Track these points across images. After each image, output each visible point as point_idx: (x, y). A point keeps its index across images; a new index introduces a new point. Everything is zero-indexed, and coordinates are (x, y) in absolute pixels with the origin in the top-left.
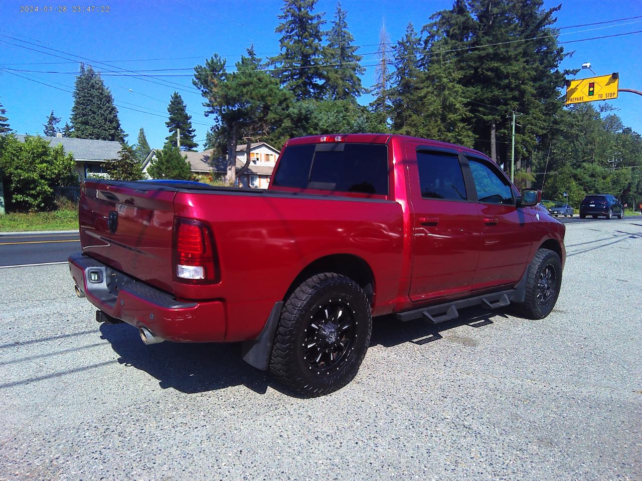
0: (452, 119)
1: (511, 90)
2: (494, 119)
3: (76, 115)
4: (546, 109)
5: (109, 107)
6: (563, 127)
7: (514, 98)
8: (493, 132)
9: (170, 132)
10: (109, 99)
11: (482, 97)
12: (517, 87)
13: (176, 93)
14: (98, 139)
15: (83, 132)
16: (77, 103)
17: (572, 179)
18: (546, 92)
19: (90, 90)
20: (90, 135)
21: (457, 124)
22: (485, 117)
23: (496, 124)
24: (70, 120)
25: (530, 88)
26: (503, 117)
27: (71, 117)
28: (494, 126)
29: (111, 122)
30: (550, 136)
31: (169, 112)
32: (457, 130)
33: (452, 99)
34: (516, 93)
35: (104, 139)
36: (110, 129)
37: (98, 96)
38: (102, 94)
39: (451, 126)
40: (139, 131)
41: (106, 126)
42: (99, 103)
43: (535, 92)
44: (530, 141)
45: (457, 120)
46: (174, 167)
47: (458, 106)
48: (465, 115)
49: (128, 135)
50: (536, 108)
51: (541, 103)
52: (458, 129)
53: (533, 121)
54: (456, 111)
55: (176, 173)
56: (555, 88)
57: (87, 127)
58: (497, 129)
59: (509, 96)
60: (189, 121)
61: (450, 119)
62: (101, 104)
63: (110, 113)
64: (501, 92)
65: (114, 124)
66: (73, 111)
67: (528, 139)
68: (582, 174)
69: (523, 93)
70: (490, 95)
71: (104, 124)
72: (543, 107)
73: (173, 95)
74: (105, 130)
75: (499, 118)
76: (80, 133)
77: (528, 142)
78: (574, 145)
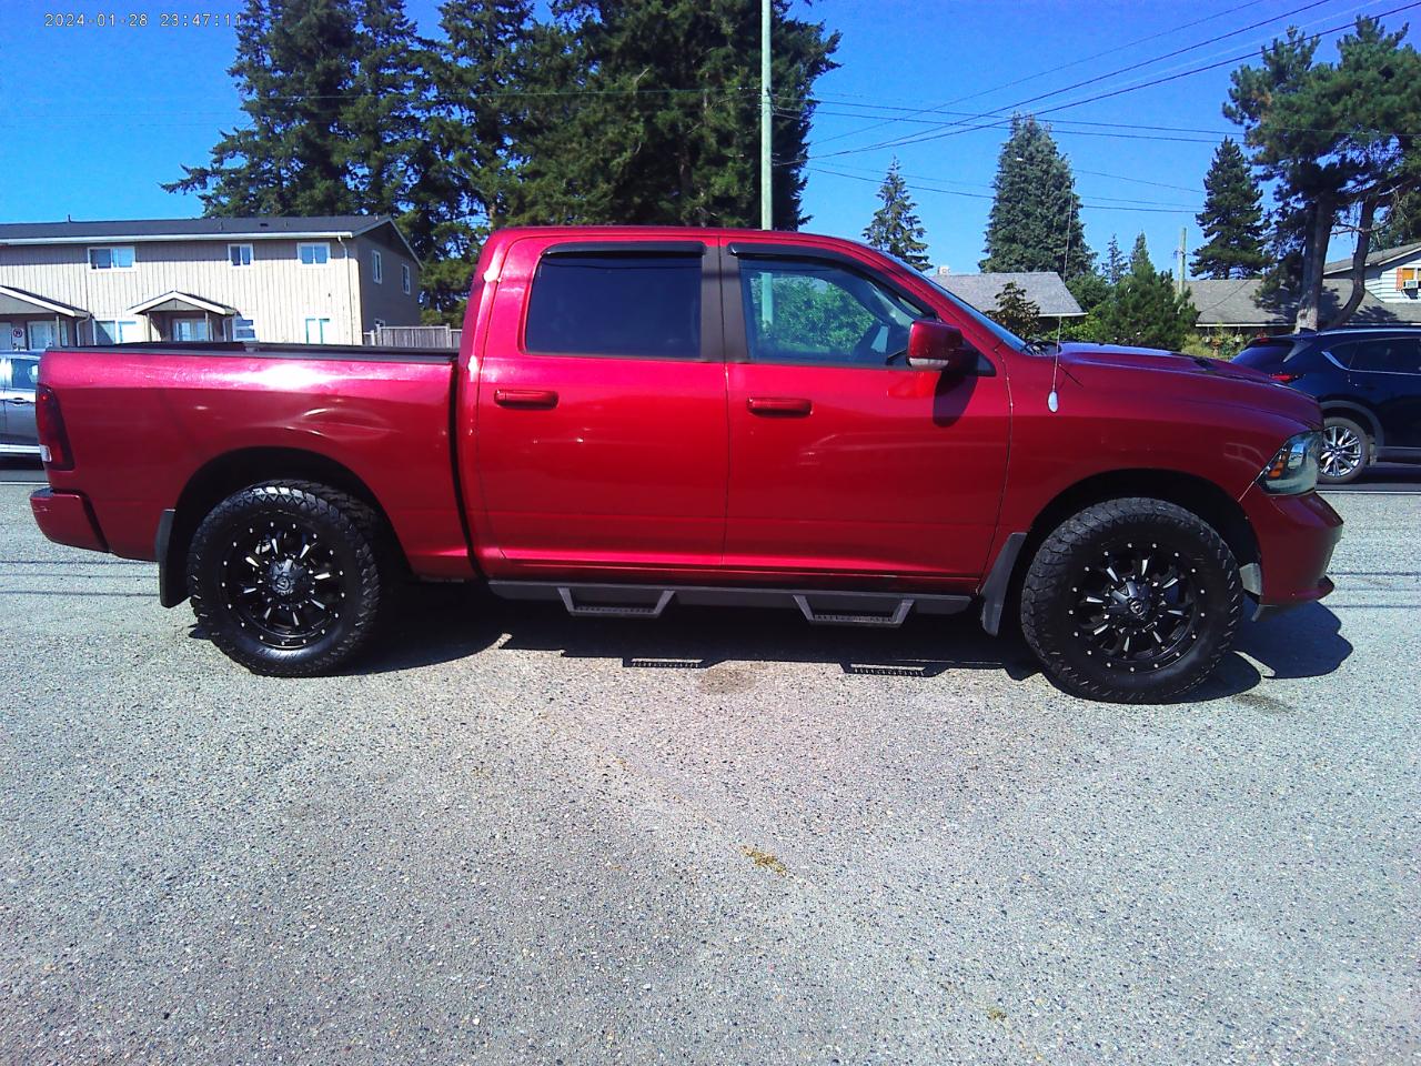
3: (995, 224)
5: (1061, 198)
9: (1206, 236)
10: (1062, 181)
13: (1229, 140)
14: (1030, 269)
15: (1004, 257)
16: (999, 199)
19: (1025, 169)
20: (1017, 262)
24: (985, 237)
27: (988, 229)
29: (1061, 229)
31: (1207, 188)
35: (1043, 269)
36: (1057, 246)
37: (1041, 178)
38: (1046, 172)
40: (1135, 242)
41: (1049, 241)
42: (1039, 193)
46: (1151, 319)
49: (1097, 254)
55: (1152, 333)
57: (1014, 246)
60: (1257, 204)
62: (1043, 194)
63: (1062, 210)
65: (1068, 235)
66: (991, 217)
71: (1047, 236)
73: (1220, 148)
74: (1047, 249)
76: (998, 260)
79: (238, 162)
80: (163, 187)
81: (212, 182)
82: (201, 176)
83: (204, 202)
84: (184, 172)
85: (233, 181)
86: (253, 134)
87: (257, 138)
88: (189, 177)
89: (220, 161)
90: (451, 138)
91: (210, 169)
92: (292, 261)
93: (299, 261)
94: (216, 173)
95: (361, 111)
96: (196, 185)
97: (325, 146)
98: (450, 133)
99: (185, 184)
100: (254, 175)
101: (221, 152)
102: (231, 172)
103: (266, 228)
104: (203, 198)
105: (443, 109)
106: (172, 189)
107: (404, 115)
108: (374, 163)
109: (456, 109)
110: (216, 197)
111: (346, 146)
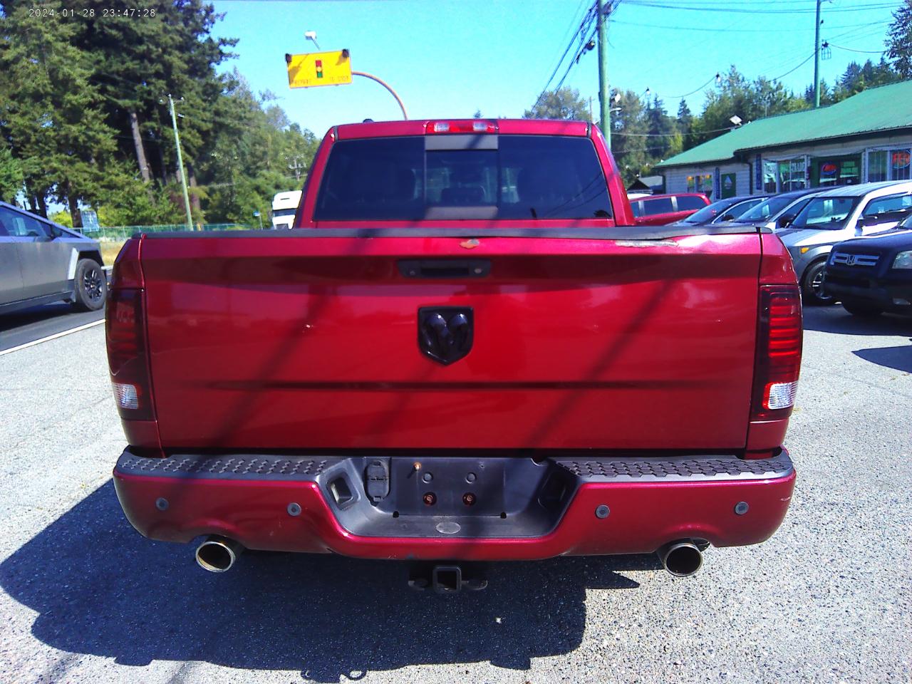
0: (74, 102)
1: (152, 61)
2: (135, 105)
4: (204, 93)
6: (228, 121)
7: (158, 75)
8: (135, 126)
11: (110, 70)
12: (160, 59)
17: (255, 192)
18: (199, 68)
21: (82, 112)
22: (121, 102)
23: (138, 113)
25: (176, 59)
26: (147, 102)
28: (134, 115)
30: (212, 133)
32: (85, 121)
33: (66, 69)
34: (159, 67)
39: (74, 115)
43: (186, 66)
44: (192, 139)
45: (82, 105)
47: (79, 81)
48: (93, 97)
50: (191, 90)
51: (196, 83)
52: (87, 119)
53: (192, 111)
54: (76, 90)
56: (210, 62)
58: (141, 121)
59: (150, 72)
61: (69, 102)
64: (136, 64)
67: (189, 136)
68: (265, 186)
69: (168, 67)
70: (121, 68)
72: (200, 89)
75: (141, 103)
77: (189, 140)
78: (238, 147)
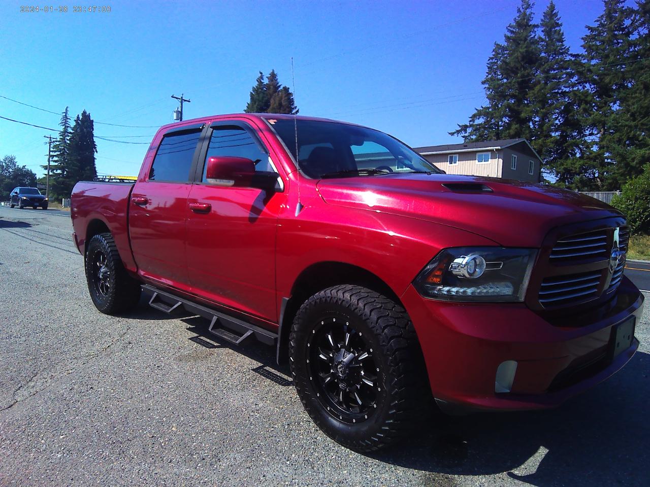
79: (480, 121)
80: (449, 133)
81: (469, 130)
82: (464, 128)
83: (464, 139)
84: (458, 126)
85: (477, 129)
86: (488, 108)
87: (490, 110)
88: (460, 129)
89: (473, 121)
90: (582, 99)
91: (469, 125)
92: (474, 161)
93: (477, 161)
94: (471, 126)
95: (536, 92)
96: (463, 132)
97: (519, 110)
98: (579, 97)
99: (458, 132)
100: (487, 126)
101: (474, 117)
102: (477, 125)
103: (466, 147)
104: (463, 137)
105: (581, 86)
106: (452, 134)
107: (560, 91)
108: (540, 115)
109: (587, 85)
110: (469, 136)
111: (528, 109)
